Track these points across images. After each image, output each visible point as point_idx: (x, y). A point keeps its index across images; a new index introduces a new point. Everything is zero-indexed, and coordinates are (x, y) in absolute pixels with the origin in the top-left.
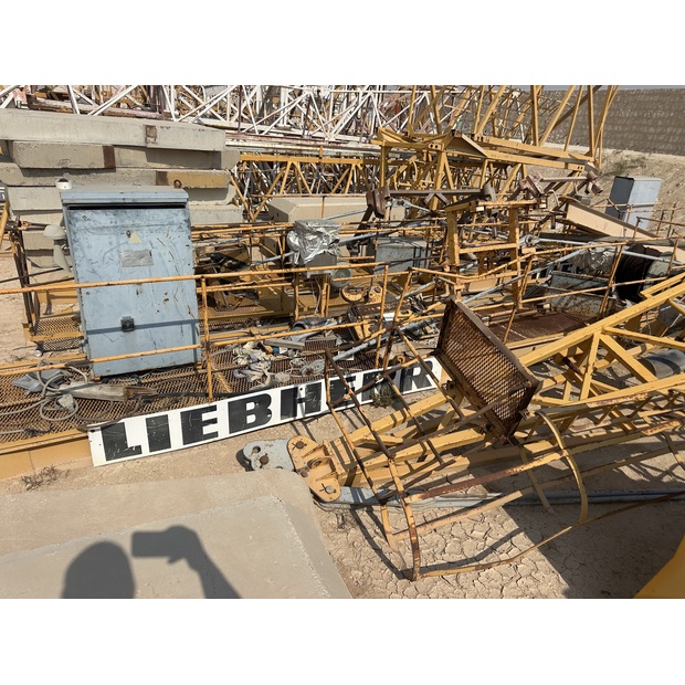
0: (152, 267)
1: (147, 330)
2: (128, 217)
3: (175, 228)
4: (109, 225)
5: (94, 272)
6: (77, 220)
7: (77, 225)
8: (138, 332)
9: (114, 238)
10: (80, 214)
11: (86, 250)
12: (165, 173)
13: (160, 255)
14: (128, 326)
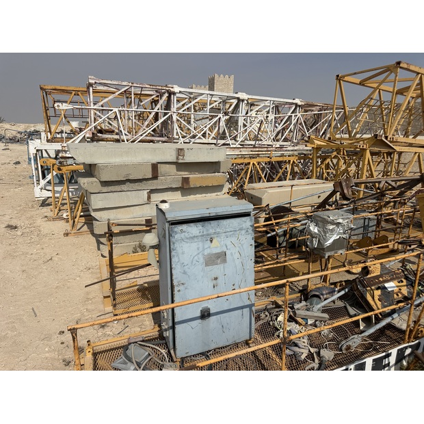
0: (226, 264)
1: (218, 316)
2: (212, 227)
3: (243, 232)
4: (198, 234)
5: (185, 273)
6: (176, 233)
7: (176, 236)
8: (212, 318)
9: (201, 245)
10: (179, 228)
11: (180, 255)
12: (188, 178)
13: (232, 254)
14: (205, 315)
